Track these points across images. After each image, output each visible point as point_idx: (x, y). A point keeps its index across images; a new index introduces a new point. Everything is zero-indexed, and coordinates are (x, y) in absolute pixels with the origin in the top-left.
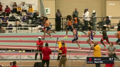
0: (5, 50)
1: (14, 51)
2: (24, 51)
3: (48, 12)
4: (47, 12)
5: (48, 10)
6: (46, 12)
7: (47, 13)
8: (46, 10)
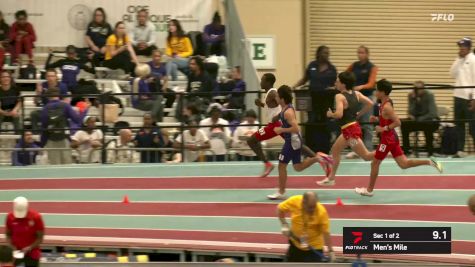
0: (49, 254)
1: (92, 255)
2: (143, 259)
3: (263, 58)
4: (260, 55)
5: (263, 45)
6: (256, 58)
7: (257, 64)
8: (256, 45)
